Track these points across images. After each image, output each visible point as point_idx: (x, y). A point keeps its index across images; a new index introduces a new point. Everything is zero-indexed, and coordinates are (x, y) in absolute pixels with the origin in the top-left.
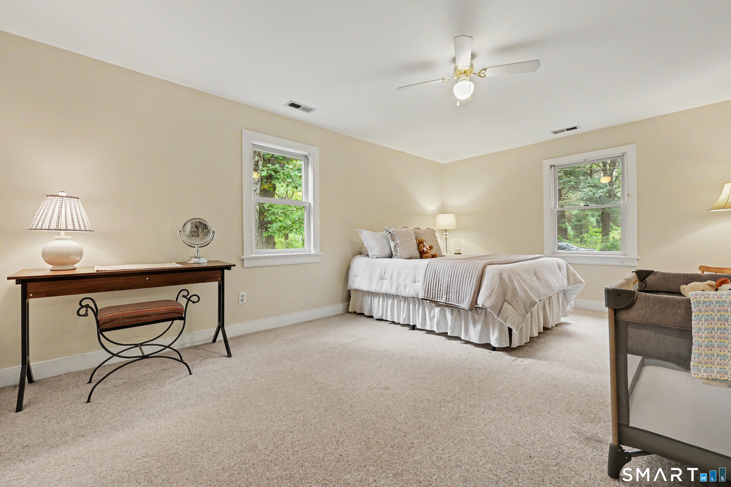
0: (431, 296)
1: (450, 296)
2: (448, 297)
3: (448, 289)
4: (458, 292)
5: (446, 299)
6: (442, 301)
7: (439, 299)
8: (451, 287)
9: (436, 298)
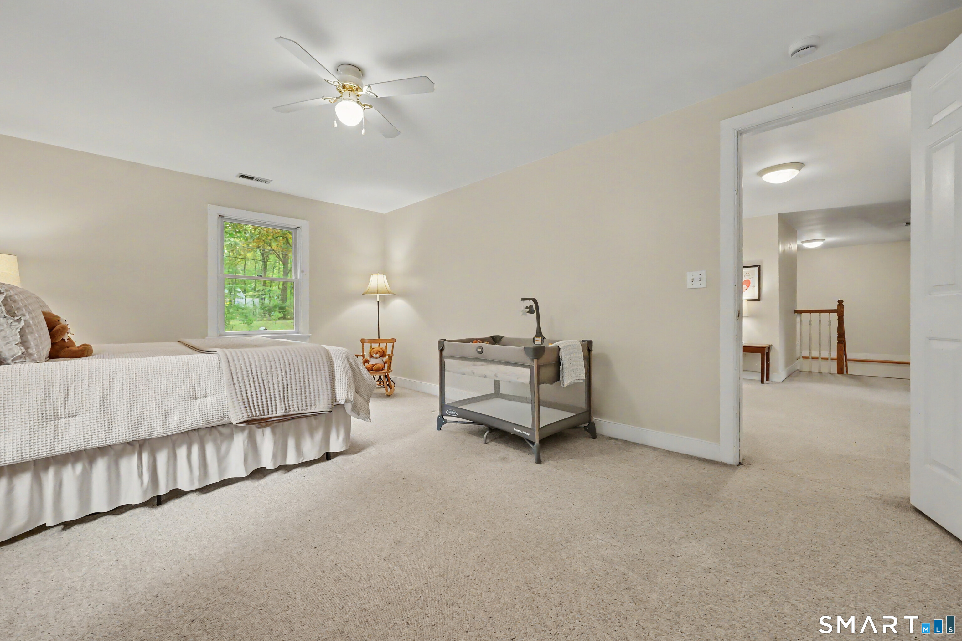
0: (258, 412)
1: (290, 402)
2: (287, 405)
3: (285, 392)
4: (303, 393)
5: (286, 409)
6: (278, 415)
7: (270, 413)
8: (289, 389)
9: (266, 413)
